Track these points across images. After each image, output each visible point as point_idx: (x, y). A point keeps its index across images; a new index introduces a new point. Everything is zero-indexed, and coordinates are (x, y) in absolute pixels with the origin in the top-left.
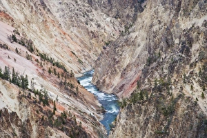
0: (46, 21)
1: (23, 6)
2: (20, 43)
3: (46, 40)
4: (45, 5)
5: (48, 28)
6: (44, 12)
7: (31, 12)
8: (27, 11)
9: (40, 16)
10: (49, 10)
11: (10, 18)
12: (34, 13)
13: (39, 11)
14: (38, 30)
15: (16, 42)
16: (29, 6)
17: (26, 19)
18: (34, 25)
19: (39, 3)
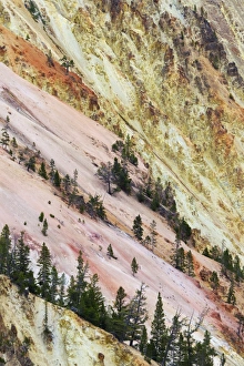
0: (219, 113)
1: (132, 46)
2: (141, 200)
3: (216, 194)
4: (220, 47)
5: (228, 145)
6: (215, 76)
7: (165, 71)
8: (147, 70)
9: (196, 92)
10: (233, 70)
11: (84, 92)
12: (175, 76)
13: (194, 72)
14: (188, 151)
15: (128, 192)
16: (158, 46)
17: (142, 100)
18: (173, 128)
19: (196, 37)
